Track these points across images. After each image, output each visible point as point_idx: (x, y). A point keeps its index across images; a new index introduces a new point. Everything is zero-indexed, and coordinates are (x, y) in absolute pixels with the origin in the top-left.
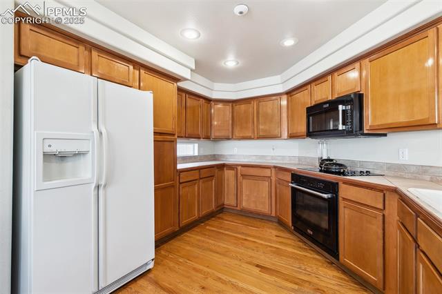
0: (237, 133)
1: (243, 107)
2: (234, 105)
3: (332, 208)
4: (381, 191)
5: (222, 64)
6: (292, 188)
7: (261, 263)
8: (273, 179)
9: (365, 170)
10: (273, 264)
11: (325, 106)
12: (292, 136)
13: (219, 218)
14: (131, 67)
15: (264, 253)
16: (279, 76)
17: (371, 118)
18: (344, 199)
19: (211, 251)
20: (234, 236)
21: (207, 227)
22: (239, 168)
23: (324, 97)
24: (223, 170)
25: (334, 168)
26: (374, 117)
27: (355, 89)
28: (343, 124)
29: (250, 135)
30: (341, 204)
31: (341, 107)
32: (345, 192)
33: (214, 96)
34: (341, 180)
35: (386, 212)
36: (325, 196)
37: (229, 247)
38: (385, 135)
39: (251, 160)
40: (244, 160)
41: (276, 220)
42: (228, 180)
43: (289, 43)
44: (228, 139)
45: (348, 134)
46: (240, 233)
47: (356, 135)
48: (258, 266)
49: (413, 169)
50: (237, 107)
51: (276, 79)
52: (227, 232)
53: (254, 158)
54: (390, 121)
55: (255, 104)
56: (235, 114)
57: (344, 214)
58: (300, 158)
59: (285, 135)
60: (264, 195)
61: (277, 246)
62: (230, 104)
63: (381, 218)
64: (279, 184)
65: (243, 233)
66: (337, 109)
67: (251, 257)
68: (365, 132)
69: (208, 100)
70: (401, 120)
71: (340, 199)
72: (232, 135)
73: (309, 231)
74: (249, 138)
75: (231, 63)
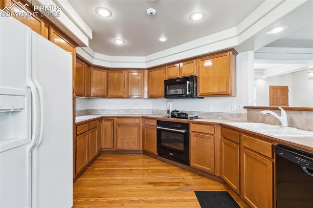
0: (111, 93)
1: (116, 75)
2: (109, 71)
3: (186, 138)
4: (213, 125)
5: (112, 41)
6: (157, 129)
7: (151, 181)
8: (141, 125)
9: (194, 116)
10: (158, 179)
11: (177, 81)
12: (151, 97)
13: (101, 160)
14: (43, 24)
15: (148, 174)
16: (144, 57)
17: (201, 89)
18: (193, 132)
19: (112, 185)
20: (122, 170)
21: (96, 169)
22: (115, 119)
23: (174, 75)
24: (102, 121)
25: (183, 116)
26: (203, 89)
27: (193, 73)
28: (189, 91)
29: (122, 95)
30: (192, 135)
31: (188, 82)
32: (193, 128)
33: (95, 62)
34: (191, 122)
35: (215, 135)
36: (183, 131)
37: (124, 178)
38: (203, 98)
39: (119, 113)
40: (115, 113)
41: (142, 153)
42: (105, 129)
43: (163, 39)
44: (103, 97)
45: (191, 96)
46: (124, 167)
47: (194, 98)
48: (150, 183)
49: (215, 114)
50: (111, 74)
51: (142, 59)
52: (114, 169)
53: (122, 111)
54: (210, 92)
55: (125, 73)
56: (109, 79)
57: (193, 140)
58: (153, 111)
59: (146, 96)
60: (134, 137)
61: (153, 168)
62: (106, 71)
63: (213, 138)
64: (146, 128)
65: (126, 166)
66: (186, 83)
67: (142, 179)
68: (198, 96)
69: (89, 65)
70: (216, 91)
71: (191, 132)
72: (107, 94)
73: (170, 154)
74: (121, 97)
75: (119, 41)
